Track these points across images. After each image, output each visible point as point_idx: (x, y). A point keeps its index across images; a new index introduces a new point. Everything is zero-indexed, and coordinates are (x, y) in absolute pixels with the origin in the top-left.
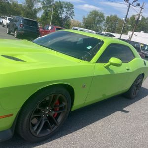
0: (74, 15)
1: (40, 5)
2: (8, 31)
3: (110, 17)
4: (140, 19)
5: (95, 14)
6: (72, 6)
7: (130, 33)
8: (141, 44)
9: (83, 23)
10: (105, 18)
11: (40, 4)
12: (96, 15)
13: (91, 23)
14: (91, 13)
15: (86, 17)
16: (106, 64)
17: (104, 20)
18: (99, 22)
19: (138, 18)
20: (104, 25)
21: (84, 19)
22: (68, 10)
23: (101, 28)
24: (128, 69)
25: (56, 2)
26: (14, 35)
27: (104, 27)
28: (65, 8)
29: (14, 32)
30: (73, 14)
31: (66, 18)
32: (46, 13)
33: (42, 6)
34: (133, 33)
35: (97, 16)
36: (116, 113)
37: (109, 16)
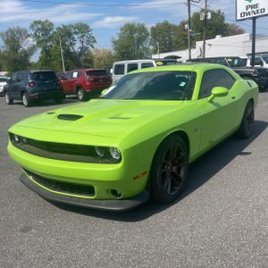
0: (95, 41)
1: (31, 42)
2: (7, 101)
3: (157, 26)
4: (209, 17)
5: (130, 29)
6: (88, 27)
7: (199, 44)
8: (227, 58)
9: (115, 49)
10: (149, 30)
11: (30, 39)
12: (131, 31)
13: (128, 47)
14: (122, 29)
15: (117, 38)
16: (209, 98)
17: (148, 34)
18: (141, 40)
19: (206, 16)
20: (151, 44)
21: (115, 43)
22: (82, 37)
23: (147, 49)
24: (233, 98)
25: (59, 28)
26: (22, 104)
27: (151, 47)
28: (76, 33)
29: (22, 99)
30: (92, 40)
31: (83, 49)
32: (46, 52)
33: (35, 43)
34: (205, 43)
35: (135, 31)
36: (236, 158)
37: (155, 26)
